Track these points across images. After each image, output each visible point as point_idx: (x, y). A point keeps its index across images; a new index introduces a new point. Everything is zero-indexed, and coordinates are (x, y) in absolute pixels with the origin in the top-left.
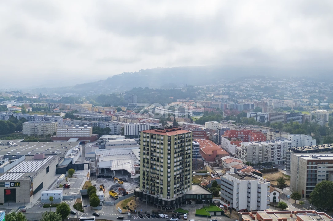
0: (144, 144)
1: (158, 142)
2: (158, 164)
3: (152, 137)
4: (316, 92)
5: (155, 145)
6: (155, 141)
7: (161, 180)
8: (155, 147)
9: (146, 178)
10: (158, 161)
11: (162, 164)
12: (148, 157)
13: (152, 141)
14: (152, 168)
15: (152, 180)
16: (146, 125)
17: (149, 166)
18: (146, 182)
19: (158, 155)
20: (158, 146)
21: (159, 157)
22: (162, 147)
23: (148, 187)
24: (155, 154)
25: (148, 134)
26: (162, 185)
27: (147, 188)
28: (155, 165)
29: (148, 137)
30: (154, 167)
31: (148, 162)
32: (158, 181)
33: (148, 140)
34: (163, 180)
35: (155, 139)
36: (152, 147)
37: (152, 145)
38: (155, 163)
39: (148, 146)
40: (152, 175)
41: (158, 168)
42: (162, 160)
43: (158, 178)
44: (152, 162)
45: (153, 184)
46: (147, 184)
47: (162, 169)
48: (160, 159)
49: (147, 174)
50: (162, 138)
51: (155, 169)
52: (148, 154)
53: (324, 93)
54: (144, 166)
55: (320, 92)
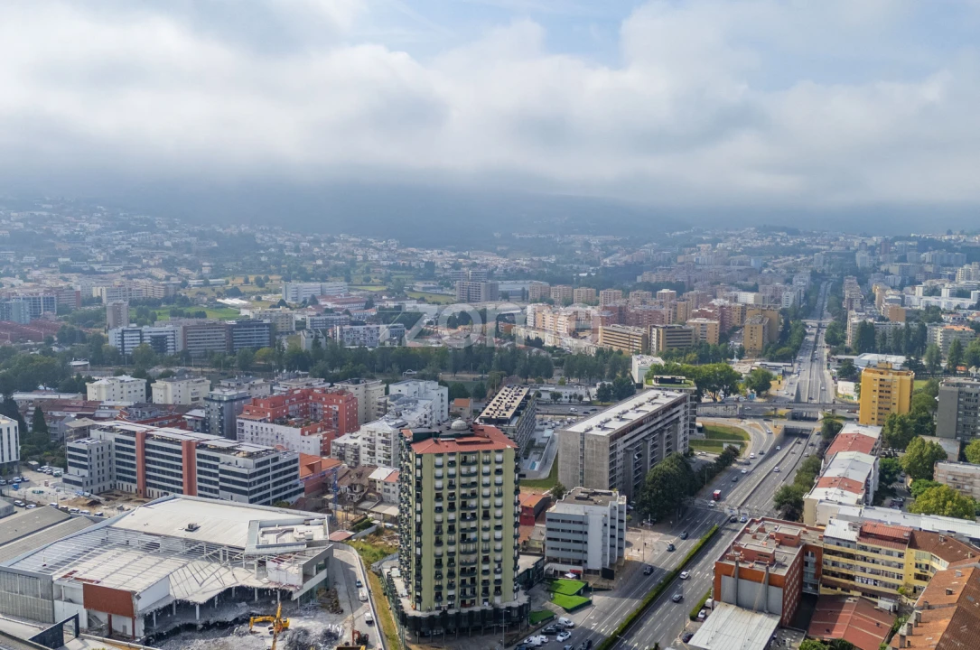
0: (439, 483)
1: (486, 469)
2: (486, 524)
3: (464, 463)
5: (474, 479)
6: (473, 469)
7: (496, 561)
8: (474, 484)
9: (445, 571)
10: (486, 516)
11: (499, 523)
12: (452, 516)
13: (464, 470)
14: (464, 539)
15: (463, 572)
17: (456, 537)
18: (445, 582)
19: (486, 502)
20: (486, 480)
21: (489, 507)
22: (499, 479)
23: (451, 593)
24: (473, 502)
25: (453, 454)
26: (500, 572)
27: (451, 598)
28: (474, 529)
29: (452, 464)
30: (473, 535)
31: (451, 530)
32: (486, 567)
33: (452, 471)
34: (501, 561)
35: (475, 463)
36: (463, 486)
37: (464, 480)
38: (473, 524)
39: (451, 486)
40: (463, 558)
41: (486, 535)
42: (499, 513)
43: (486, 560)
44: (464, 525)
45: (468, 581)
46: (451, 586)
47: (498, 534)
48: (492, 512)
49: (451, 561)
50: (499, 457)
51: (475, 541)
52: (452, 508)
53: (189, 251)
54: (439, 543)
55: (176, 246)
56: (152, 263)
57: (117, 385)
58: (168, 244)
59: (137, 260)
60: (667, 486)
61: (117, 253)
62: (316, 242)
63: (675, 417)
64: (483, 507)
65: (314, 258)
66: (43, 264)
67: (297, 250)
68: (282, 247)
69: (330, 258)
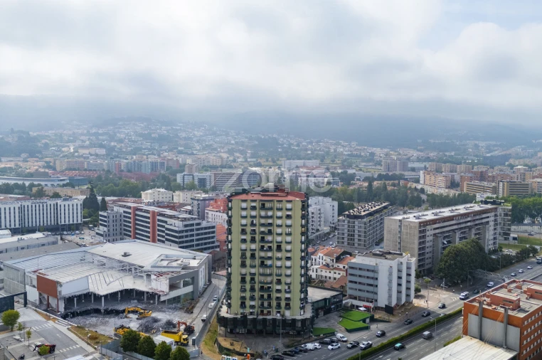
0: (244, 222)
1: (279, 214)
2: (279, 255)
3: (263, 207)
4: (233, 144)
5: (270, 221)
6: (270, 213)
7: (286, 284)
8: (270, 225)
9: (248, 286)
10: (279, 248)
11: (289, 255)
12: (253, 246)
13: (263, 213)
14: (262, 264)
15: (262, 288)
16: (45, 205)
17: (257, 262)
18: (248, 294)
19: (279, 239)
20: (279, 222)
21: (281, 242)
22: (289, 222)
23: (252, 303)
24: (269, 238)
25: (255, 201)
26: (289, 292)
27: (253, 307)
28: (270, 258)
29: (254, 208)
30: (269, 262)
31: (253, 256)
32: (279, 287)
33: (254, 213)
34: (290, 284)
35: (271, 209)
36: (263, 225)
37: (263, 221)
38: (270, 254)
39: (252, 224)
40: (262, 279)
41: (279, 263)
42: (289, 247)
43: (279, 282)
44: (262, 254)
45: (266, 296)
46: (252, 298)
47: (288, 263)
48: (284, 246)
49: (253, 279)
50: (289, 206)
51: (271, 266)
52: (253, 240)
53: (242, 146)
54: (243, 265)
55: (237, 143)
56: (222, 151)
57: (156, 194)
58: (233, 142)
59: (216, 149)
60: (459, 258)
61: (207, 145)
62: (311, 143)
63: (484, 221)
64: (277, 242)
65: (307, 150)
66: (170, 150)
67: (298, 145)
68: (290, 144)
69: (316, 150)
